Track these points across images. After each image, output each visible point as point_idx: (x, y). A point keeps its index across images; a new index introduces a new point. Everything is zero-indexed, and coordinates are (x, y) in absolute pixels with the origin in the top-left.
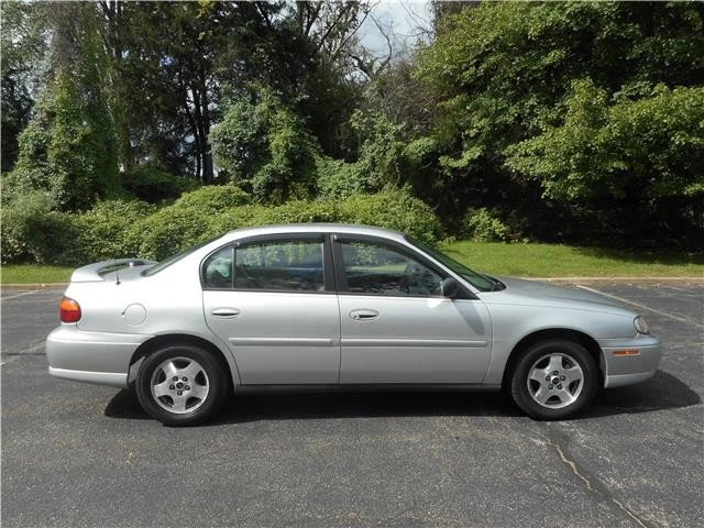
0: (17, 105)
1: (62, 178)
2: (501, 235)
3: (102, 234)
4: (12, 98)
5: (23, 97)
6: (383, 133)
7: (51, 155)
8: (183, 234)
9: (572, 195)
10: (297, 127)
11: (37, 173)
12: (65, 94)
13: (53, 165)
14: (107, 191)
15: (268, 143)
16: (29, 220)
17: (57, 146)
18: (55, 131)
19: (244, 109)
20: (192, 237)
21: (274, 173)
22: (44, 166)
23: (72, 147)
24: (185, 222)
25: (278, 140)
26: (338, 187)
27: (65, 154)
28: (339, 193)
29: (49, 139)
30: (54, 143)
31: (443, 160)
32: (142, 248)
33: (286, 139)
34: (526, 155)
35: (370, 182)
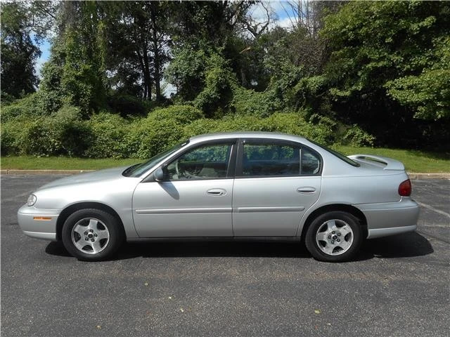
0: (24, 49)
1: (69, 98)
2: (371, 142)
3: (114, 137)
4: (21, 44)
5: (27, 43)
6: (288, 72)
7: (63, 83)
8: (168, 138)
9: (440, 116)
10: (224, 67)
11: (53, 94)
12: (72, 41)
13: (64, 89)
14: (99, 108)
15: (204, 77)
16: (66, 126)
17: (67, 76)
18: (65, 67)
19: (189, 53)
20: (175, 139)
21: (208, 97)
22: (58, 90)
23: (77, 78)
24: (168, 130)
25: (212, 75)
26: (252, 108)
27: (73, 82)
28: (253, 112)
29: (62, 71)
30: (65, 74)
31: (333, 91)
32: (142, 146)
33: (217, 74)
34: (402, 89)
35: (275, 105)
